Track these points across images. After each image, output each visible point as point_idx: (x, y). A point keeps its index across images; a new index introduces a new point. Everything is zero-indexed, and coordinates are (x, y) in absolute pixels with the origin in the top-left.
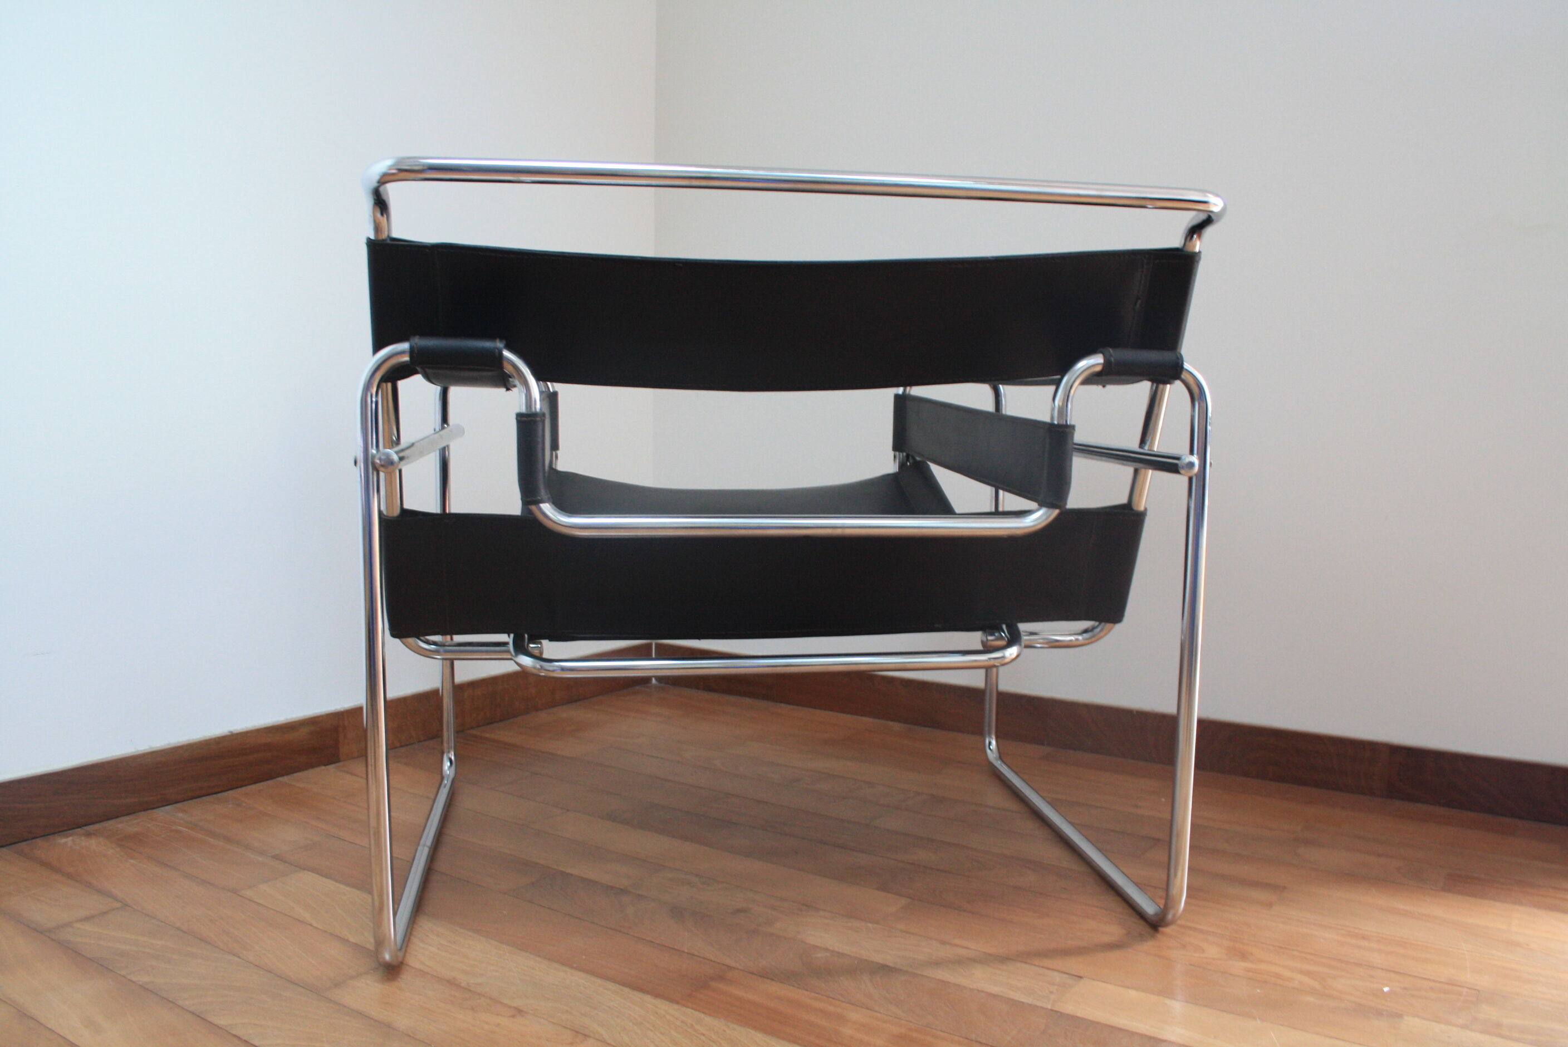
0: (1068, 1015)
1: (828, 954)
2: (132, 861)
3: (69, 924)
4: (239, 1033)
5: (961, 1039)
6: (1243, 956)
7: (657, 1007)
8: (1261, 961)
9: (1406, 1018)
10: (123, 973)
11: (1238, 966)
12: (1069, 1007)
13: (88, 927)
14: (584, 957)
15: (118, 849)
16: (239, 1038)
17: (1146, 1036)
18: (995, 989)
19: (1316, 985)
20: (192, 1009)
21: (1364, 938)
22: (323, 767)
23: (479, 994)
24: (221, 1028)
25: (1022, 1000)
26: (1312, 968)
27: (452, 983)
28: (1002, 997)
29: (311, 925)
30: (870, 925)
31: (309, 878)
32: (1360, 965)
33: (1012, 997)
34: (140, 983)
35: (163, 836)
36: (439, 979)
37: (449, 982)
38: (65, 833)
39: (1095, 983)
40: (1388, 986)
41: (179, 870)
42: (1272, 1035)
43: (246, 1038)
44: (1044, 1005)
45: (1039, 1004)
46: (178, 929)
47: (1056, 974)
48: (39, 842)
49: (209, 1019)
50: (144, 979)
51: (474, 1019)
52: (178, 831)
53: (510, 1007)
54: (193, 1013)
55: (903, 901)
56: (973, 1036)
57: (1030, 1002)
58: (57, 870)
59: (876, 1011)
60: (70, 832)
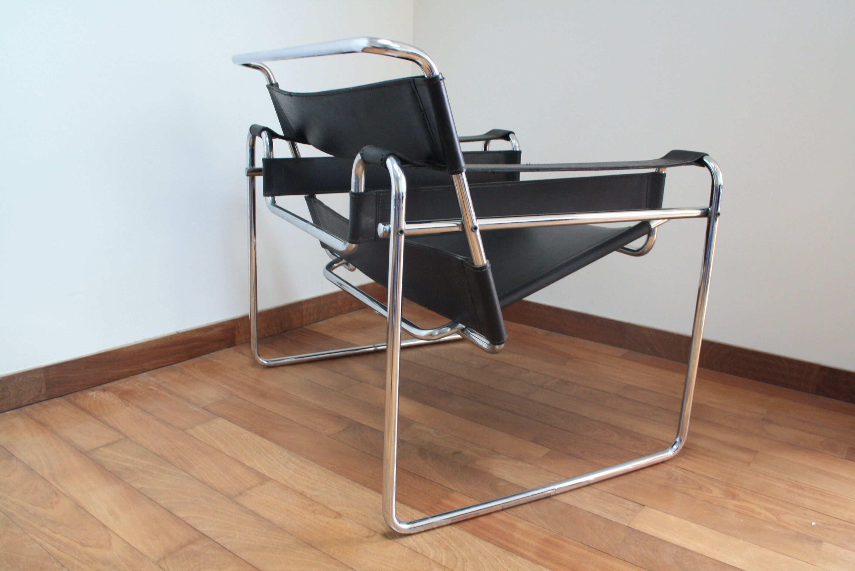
0: (637, 530)
1: (505, 484)
2: (127, 408)
3: (97, 449)
4: (190, 522)
5: (579, 543)
6: (734, 497)
7: (413, 515)
8: (744, 500)
9: (824, 543)
10: (127, 481)
11: (731, 503)
12: (637, 526)
13: (107, 451)
14: (373, 480)
15: (120, 400)
16: (191, 526)
17: (679, 546)
18: (596, 511)
19: (774, 518)
20: (165, 506)
21: (802, 488)
22: (227, 349)
23: (317, 502)
24: (181, 519)
25: (611, 519)
26: (772, 506)
27: (302, 494)
28: (600, 516)
29: (225, 454)
30: (528, 465)
31: (222, 422)
32: (798, 506)
33: (606, 517)
34: (137, 488)
35: (143, 392)
36: (295, 491)
37: (300, 493)
38: (91, 389)
39: (653, 510)
40: (814, 521)
41: (153, 415)
42: (749, 549)
43: (194, 526)
44: (624, 523)
45: (621, 522)
46: (155, 453)
47: (630, 503)
48: (79, 394)
49: (175, 513)
50: (138, 485)
51: (315, 518)
52: (151, 390)
53: (334, 511)
54: (166, 509)
55: (546, 450)
56: (585, 542)
57: (616, 521)
58: (89, 413)
59: (532, 523)
60: (94, 388)
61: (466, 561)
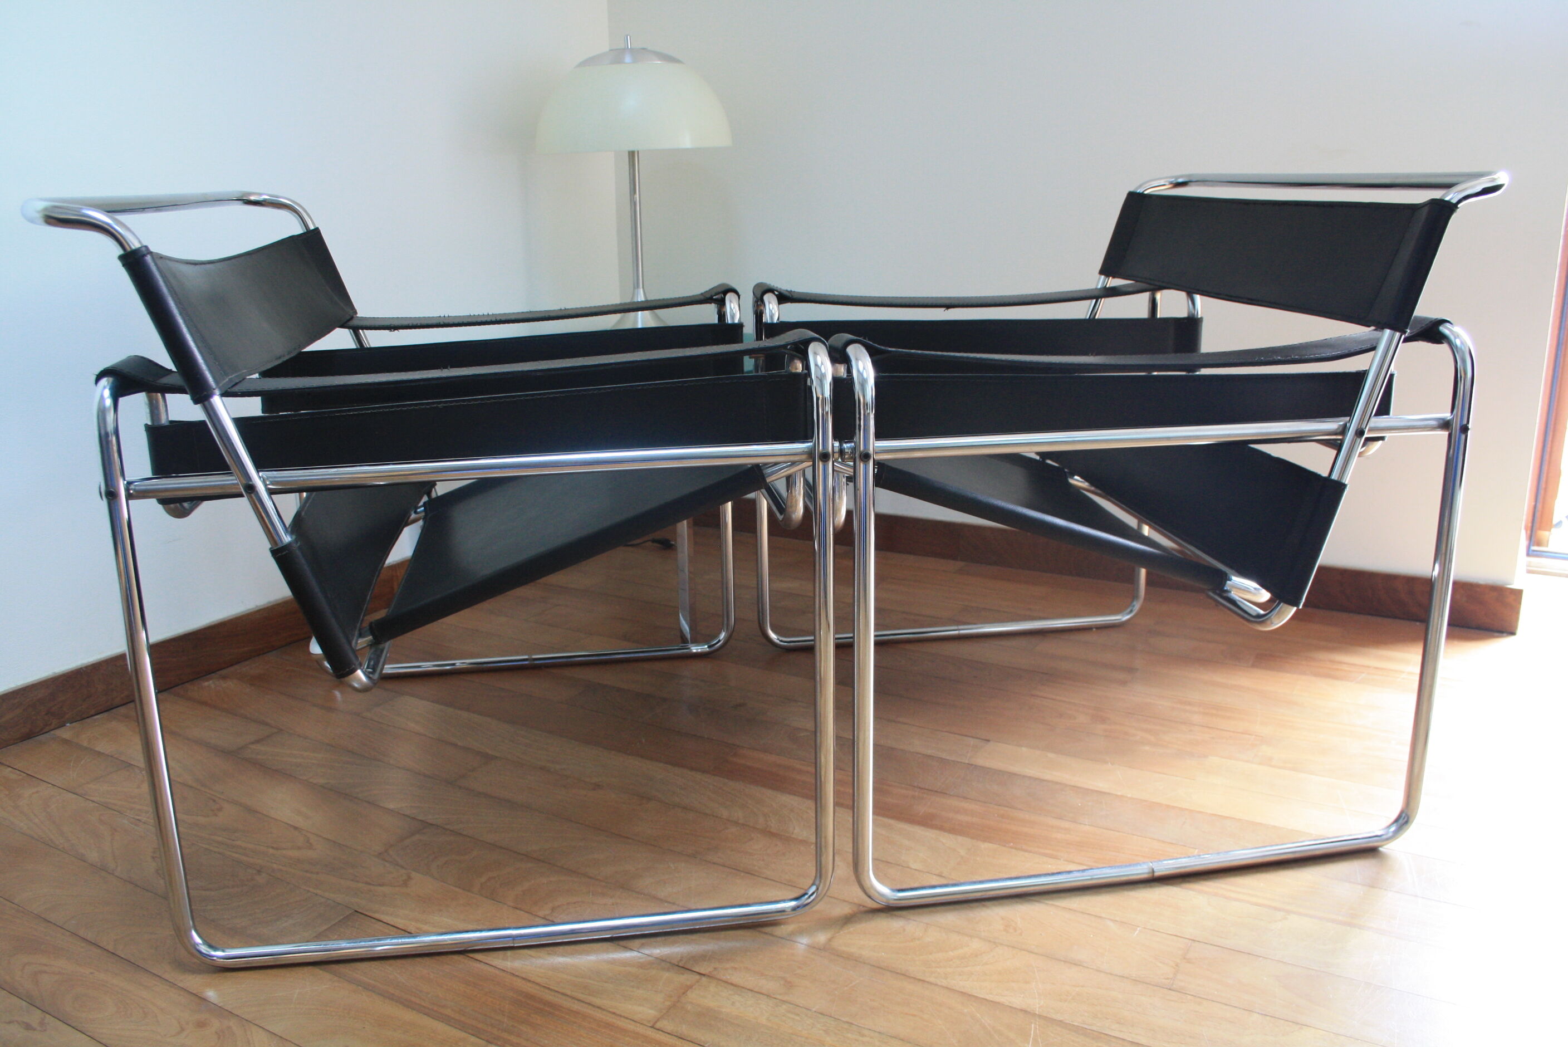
3: (245, 747)
10: (303, 778)
13: (261, 748)
16: (408, 816)
37: (541, 769)
45: (959, 760)
48: (189, 686)
51: (568, 793)
53: (591, 783)
61: (769, 817)
